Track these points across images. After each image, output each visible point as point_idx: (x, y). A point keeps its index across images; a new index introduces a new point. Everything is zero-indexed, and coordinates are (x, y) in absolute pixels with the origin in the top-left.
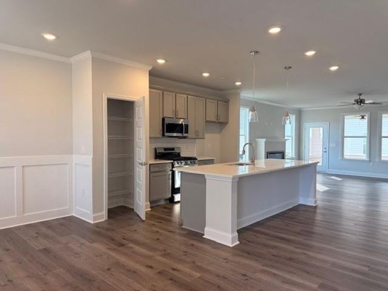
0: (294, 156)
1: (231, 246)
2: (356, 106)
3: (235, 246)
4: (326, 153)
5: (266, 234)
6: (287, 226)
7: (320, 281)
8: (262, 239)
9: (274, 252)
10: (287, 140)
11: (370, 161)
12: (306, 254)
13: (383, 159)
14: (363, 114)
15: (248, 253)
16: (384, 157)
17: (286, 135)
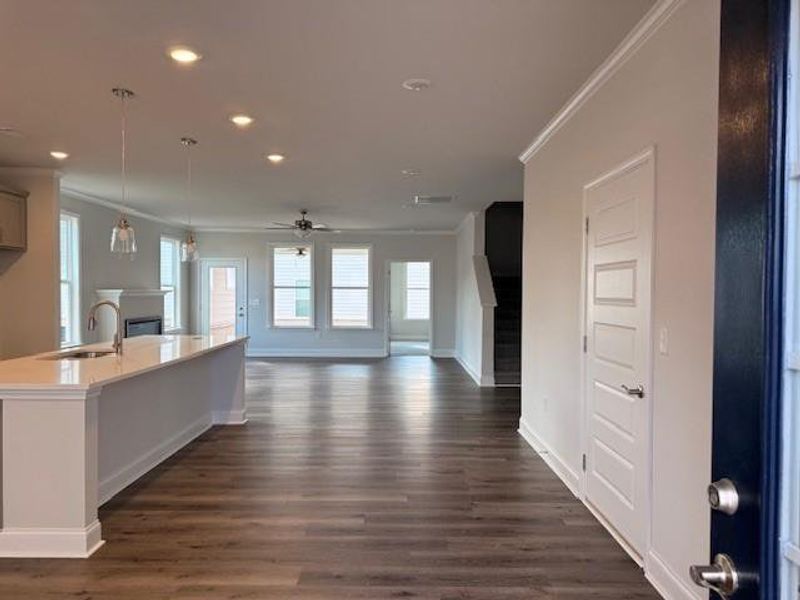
0: (179, 326)
1: (86, 555)
2: (298, 232)
3: (94, 554)
4: (241, 318)
5: (164, 507)
6: (202, 475)
7: (299, 569)
8: (158, 518)
9: (193, 538)
10: (165, 292)
11: (315, 329)
12: (256, 525)
13: (335, 324)
14: (301, 247)
15: (136, 560)
16: (337, 320)
17: (163, 281)
